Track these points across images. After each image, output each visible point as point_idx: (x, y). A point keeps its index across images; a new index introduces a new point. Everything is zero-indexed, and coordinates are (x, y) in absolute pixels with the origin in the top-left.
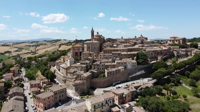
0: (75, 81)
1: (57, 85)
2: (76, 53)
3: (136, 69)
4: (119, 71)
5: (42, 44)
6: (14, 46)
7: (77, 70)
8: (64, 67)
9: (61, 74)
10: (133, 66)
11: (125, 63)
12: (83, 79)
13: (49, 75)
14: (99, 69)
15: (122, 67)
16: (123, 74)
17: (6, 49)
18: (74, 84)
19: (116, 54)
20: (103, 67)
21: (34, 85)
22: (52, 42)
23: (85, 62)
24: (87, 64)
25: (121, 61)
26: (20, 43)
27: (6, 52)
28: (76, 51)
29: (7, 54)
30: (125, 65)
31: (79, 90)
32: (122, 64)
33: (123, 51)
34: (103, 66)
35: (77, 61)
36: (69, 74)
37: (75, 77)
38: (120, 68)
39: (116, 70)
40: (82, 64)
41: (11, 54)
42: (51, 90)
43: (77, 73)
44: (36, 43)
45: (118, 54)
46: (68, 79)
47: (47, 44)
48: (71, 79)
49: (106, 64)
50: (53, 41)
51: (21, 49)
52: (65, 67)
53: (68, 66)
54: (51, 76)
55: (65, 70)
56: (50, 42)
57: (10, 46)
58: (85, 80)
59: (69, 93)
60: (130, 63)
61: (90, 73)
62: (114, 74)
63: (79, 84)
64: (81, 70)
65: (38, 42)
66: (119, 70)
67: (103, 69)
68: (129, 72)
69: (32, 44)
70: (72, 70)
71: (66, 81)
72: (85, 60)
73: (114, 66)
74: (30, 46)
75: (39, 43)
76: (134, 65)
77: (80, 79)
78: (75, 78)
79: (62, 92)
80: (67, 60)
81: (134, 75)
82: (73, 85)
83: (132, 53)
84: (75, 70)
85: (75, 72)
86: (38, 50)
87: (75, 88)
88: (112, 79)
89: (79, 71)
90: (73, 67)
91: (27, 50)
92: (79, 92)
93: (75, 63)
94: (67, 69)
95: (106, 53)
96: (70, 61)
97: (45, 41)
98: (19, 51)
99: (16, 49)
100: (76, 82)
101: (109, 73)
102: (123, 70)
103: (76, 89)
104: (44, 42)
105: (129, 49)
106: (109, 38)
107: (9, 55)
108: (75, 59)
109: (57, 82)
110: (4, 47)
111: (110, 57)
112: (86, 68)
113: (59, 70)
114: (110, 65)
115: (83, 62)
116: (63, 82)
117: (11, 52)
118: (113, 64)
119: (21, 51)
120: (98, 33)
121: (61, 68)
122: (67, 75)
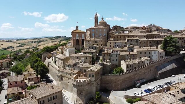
0: (76, 78)
1: (46, 86)
2: (78, 40)
3: (164, 61)
4: (142, 64)
5: (43, 41)
6: (17, 42)
7: (79, 62)
8: (60, 58)
9: (57, 67)
10: (161, 57)
11: (149, 53)
12: (90, 76)
13: (39, 69)
14: (112, 61)
15: (146, 58)
16: (149, 68)
17: (10, 44)
18: (75, 83)
19: (133, 41)
20: (117, 58)
21: (15, 83)
22: (53, 39)
23: (89, 51)
24: (92, 53)
25: (144, 50)
26: (24, 40)
27: (9, 48)
28: (78, 38)
29: (10, 50)
30: (149, 55)
31: (83, 94)
32: (145, 53)
33: (141, 36)
34: (117, 56)
35: (78, 50)
36: (67, 68)
37: (76, 71)
38: (143, 59)
39: (139, 63)
40: (86, 53)
41: (13, 49)
42: (33, 95)
43: (80, 65)
44: (38, 39)
45: (136, 41)
46: (65, 74)
47: (48, 40)
48: (70, 74)
49: (122, 53)
50: (54, 37)
51: (23, 45)
52: (63, 58)
53: (66, 57)
54: (42, 70)
55: (62, 62)
56: (51, 38)
57: (13, 42)
58: (93, 76)
59: (67, 98)
60: (157, 53)
61: (101, 65)
62: (135, 68)
63: (84, 84)
64: (85, 62)
65: (40, 38)
66: (142, 62)
67: (117, 60)
68: (156, 66)
69: (34, 41)
70: (72, 62)
71: (63, 78)
72: (89, 48)
73: (134, 57)
74: (32, 42)
75: (40, 40)
76: (162, 55)
77: (85, 76)
78: (77, 73)
79: (53, 99)
80: (65, 50)
81: (164, 70)
82: (73, 84)
83: (153, 39)
84: (77, 61)
85: (75, 64)
86: (39, 45)
87: (77, 91)
88: (134, 75)
89: (82, 63)
90: (73, 58)
91: (29, 46)
92: (83, 97)
93: (75, 53)
94: (65, 60)
95: (118, 40)
96: (69, 51)
97: (46, 37)
98: (22, 47)
99: (19, 45)
100: (78, 80)
101: (129, 66)
102: (148, 62)
103: (79, 92)
104: (46, 39)
105: (148, 35)
106: (116, 26)
107: (12, 51)
108: (75, 48)
109: (51, 78)
110: (8, 43)
111: (124, 44)
112: (91, 59)
113: (55, 62)
114: (127, 55)
115: (87, 51)
116: (59, 79)
117: (14, 47)
118: (131, 53)
119: (23, 46)
120: (103, 19)
121: (57, 59)
122: (65, 69)
